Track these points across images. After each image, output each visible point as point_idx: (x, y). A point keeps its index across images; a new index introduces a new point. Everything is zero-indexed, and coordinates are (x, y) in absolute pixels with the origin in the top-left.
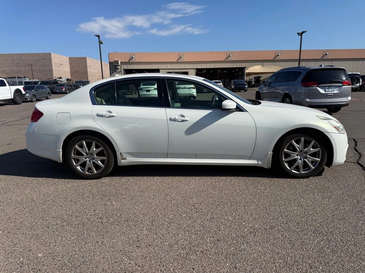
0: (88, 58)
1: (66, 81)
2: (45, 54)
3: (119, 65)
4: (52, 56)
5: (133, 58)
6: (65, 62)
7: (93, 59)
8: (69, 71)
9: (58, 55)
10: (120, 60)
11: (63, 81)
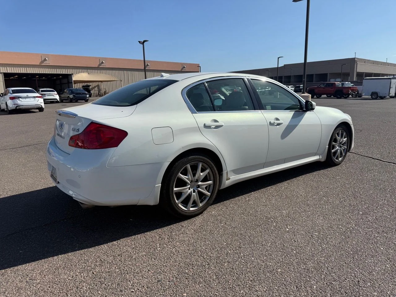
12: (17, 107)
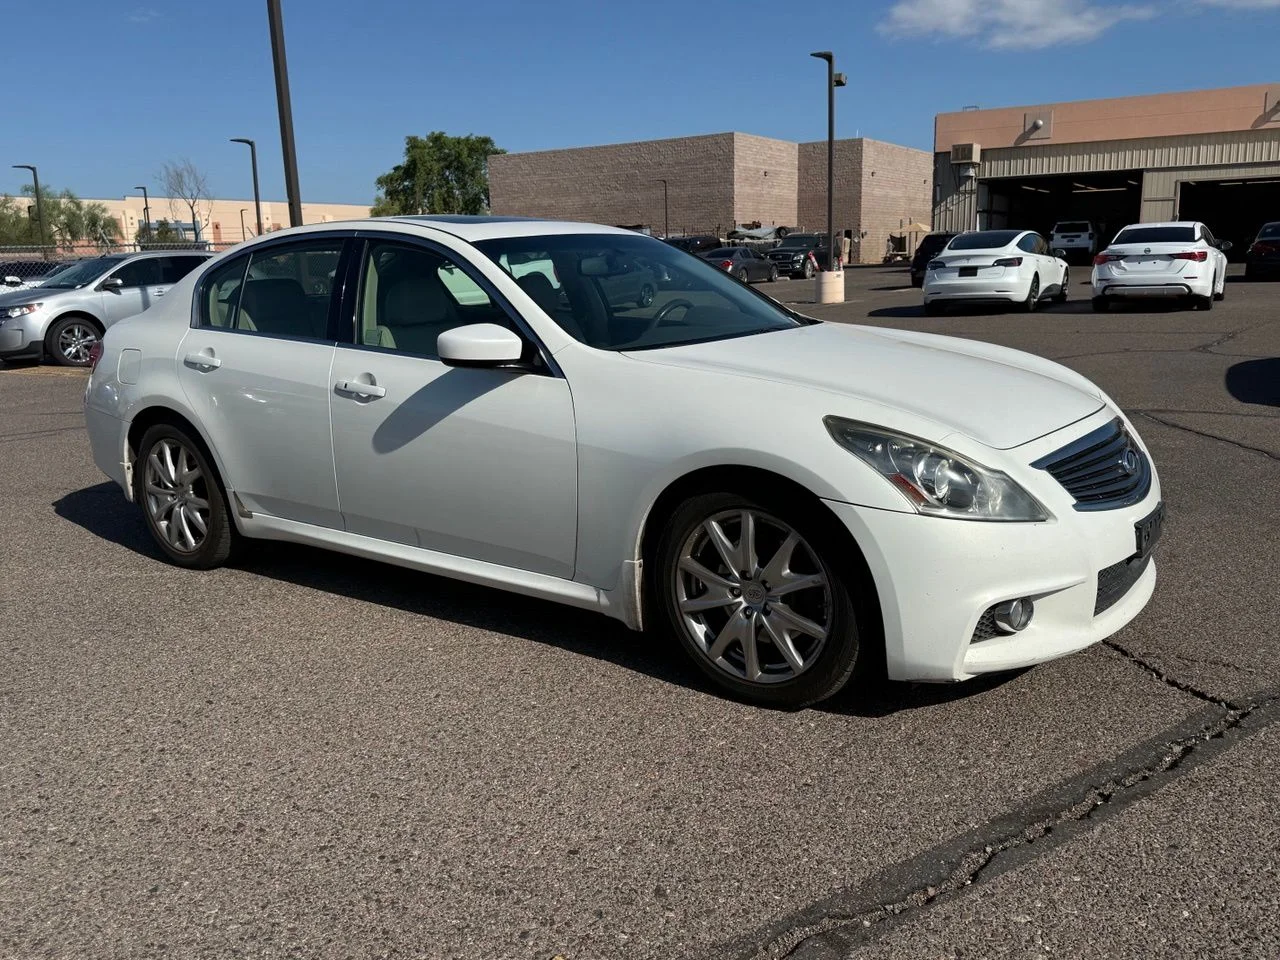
0: (868, 143)
1: (773, 235)
2: (714, 139)
3: (973, 165)
4: (737, 145)
5: (1036, 127)
6: (782, 165)
7: (891, 146)
8: (794, 196)
9: (759, 138)
10: (979, 143)
11: (759, 238)
12: (1106, 288)
